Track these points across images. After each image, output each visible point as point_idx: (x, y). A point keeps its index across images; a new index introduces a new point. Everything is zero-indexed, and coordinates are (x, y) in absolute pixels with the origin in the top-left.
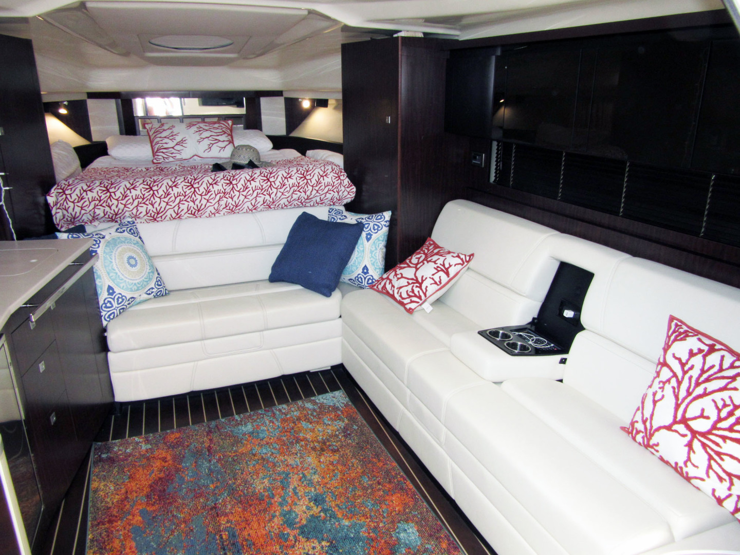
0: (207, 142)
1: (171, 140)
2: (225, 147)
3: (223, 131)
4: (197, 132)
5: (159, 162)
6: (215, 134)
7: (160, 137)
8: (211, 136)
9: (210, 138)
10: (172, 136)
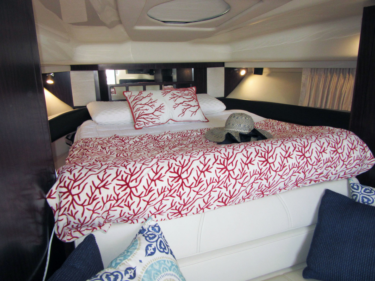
0: (181, 107)
1: (150, 106)
2: (196, 112)
3: (193, 97)
4: (172, 98)
5: (140, 127)
6: (187, 100)
7: (141, 104)
8: (184, 102)
9: (184, 104)
10: (151, 103)
